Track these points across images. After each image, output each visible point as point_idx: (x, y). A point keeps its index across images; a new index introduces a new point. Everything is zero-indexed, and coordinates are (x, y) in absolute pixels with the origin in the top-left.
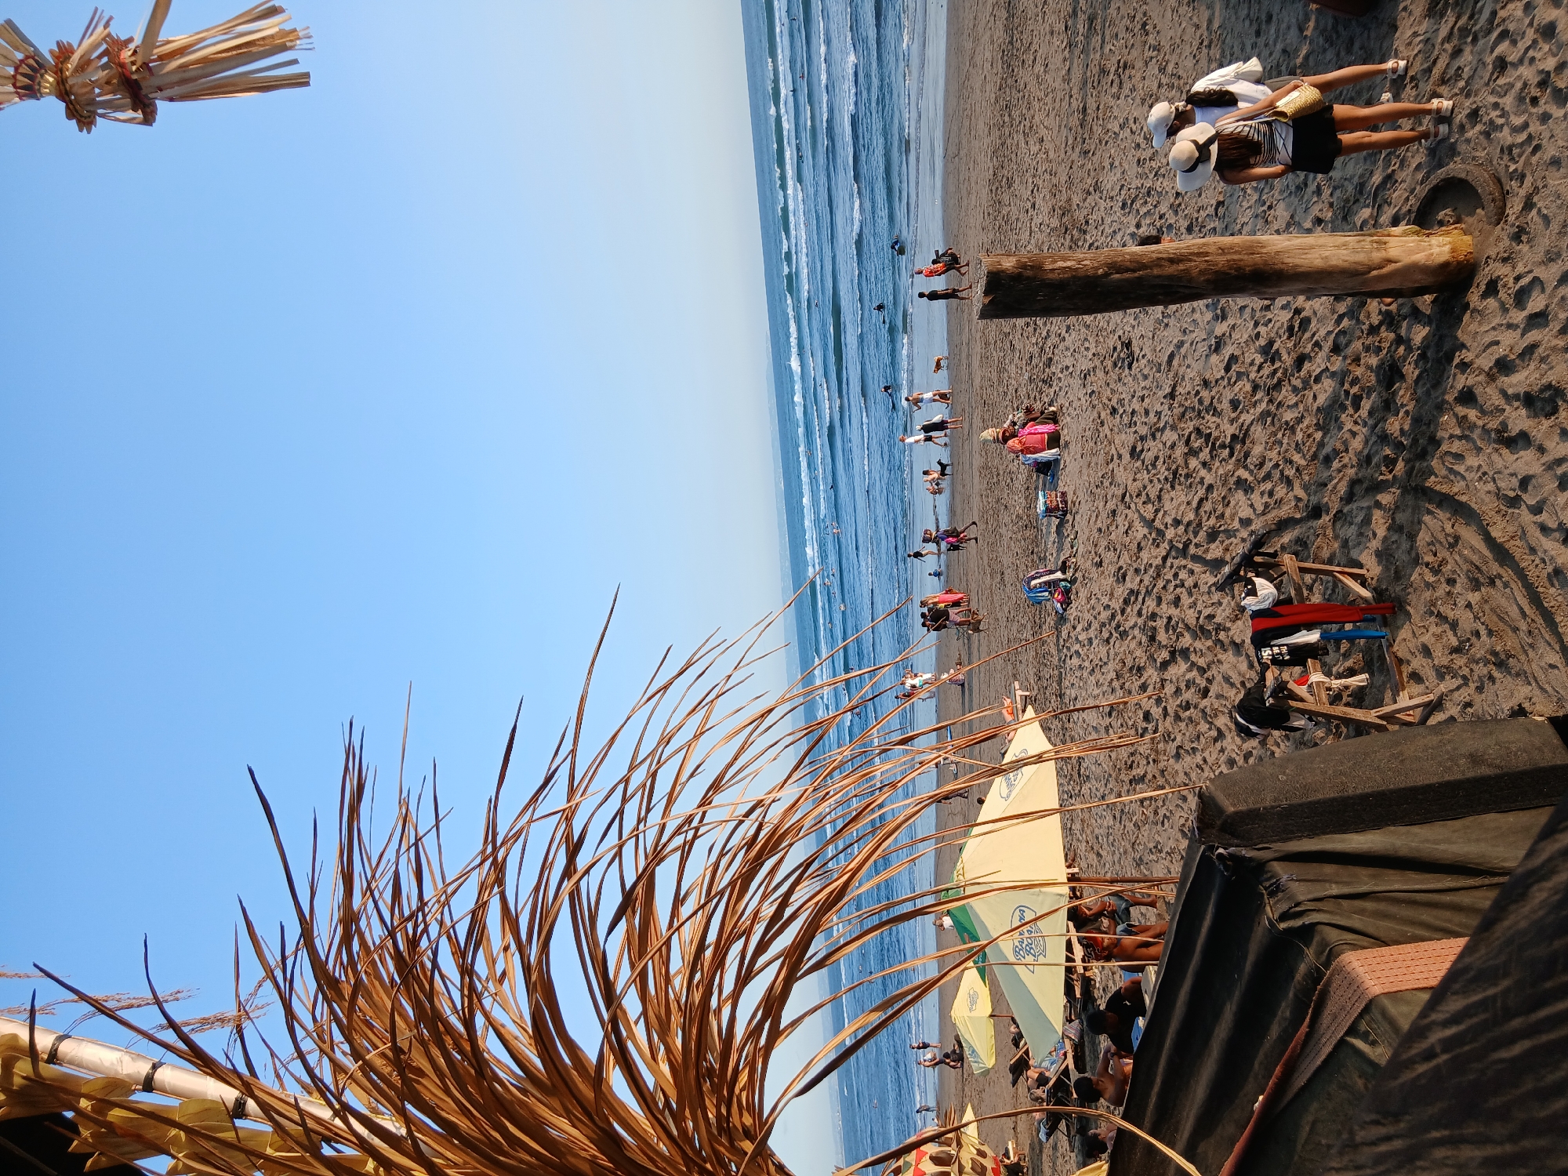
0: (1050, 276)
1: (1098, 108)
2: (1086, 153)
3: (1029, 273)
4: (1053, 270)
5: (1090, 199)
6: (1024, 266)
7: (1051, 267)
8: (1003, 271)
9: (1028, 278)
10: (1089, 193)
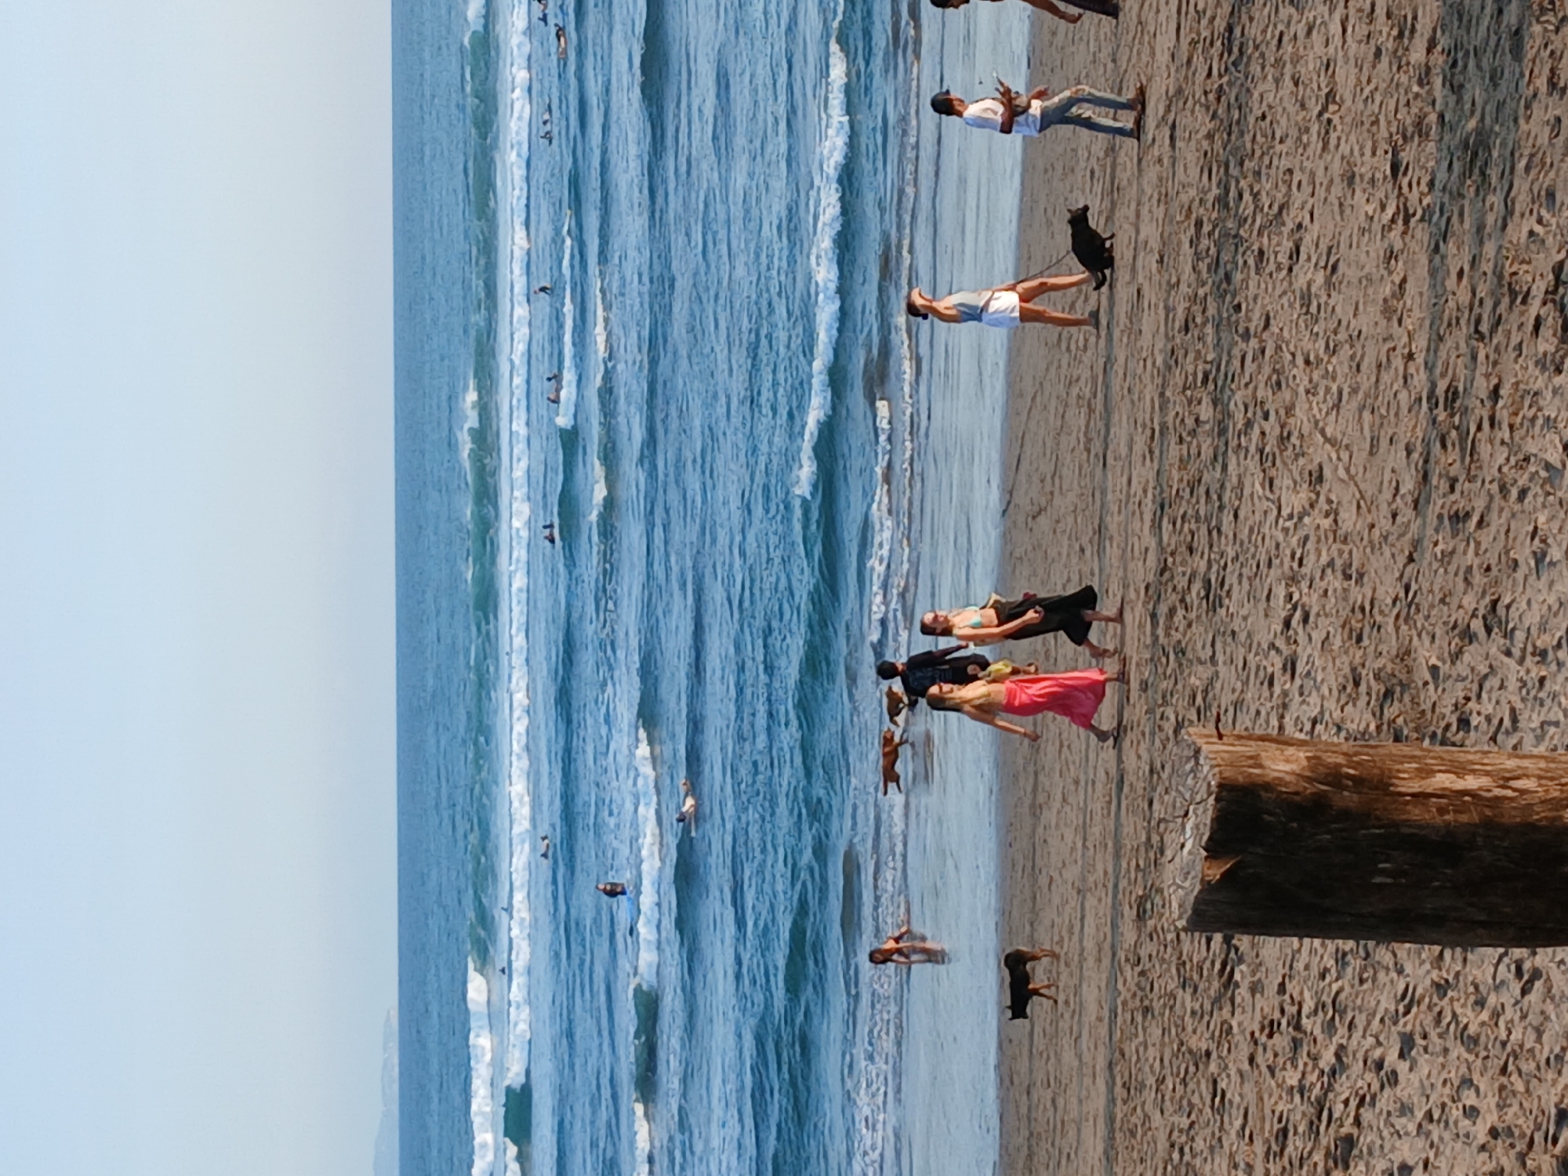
0: (1416, 813)
1: (1495, 394)
2: (1458, 518)
3: (1348, 799)
4: (1421, 797)
5: (1472, 655)
6: (1335, 778)
7: (1415, 786)
8: (1267, 786)
9: (1345, 814)
10: (1468, 636)
